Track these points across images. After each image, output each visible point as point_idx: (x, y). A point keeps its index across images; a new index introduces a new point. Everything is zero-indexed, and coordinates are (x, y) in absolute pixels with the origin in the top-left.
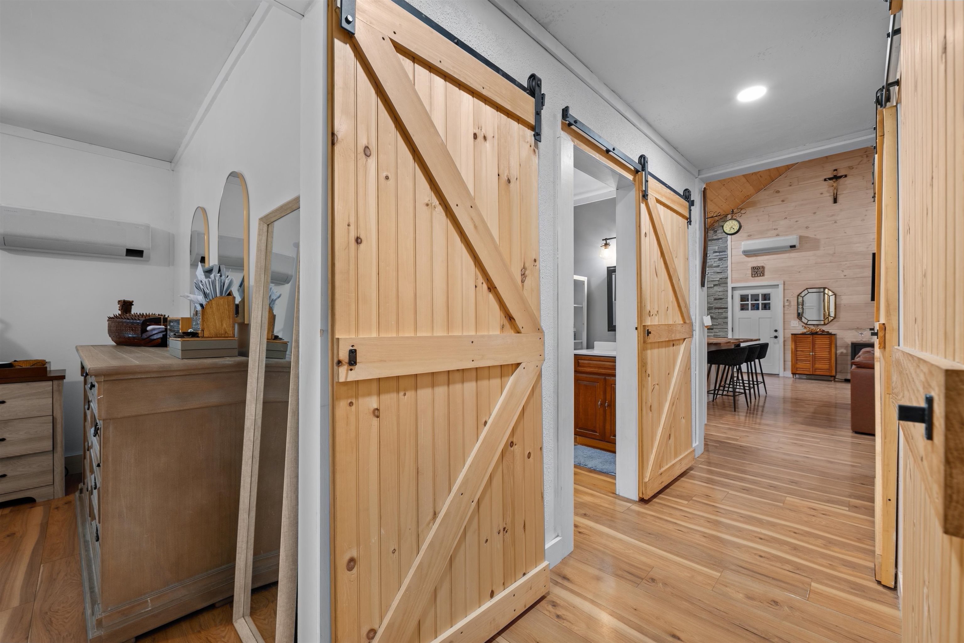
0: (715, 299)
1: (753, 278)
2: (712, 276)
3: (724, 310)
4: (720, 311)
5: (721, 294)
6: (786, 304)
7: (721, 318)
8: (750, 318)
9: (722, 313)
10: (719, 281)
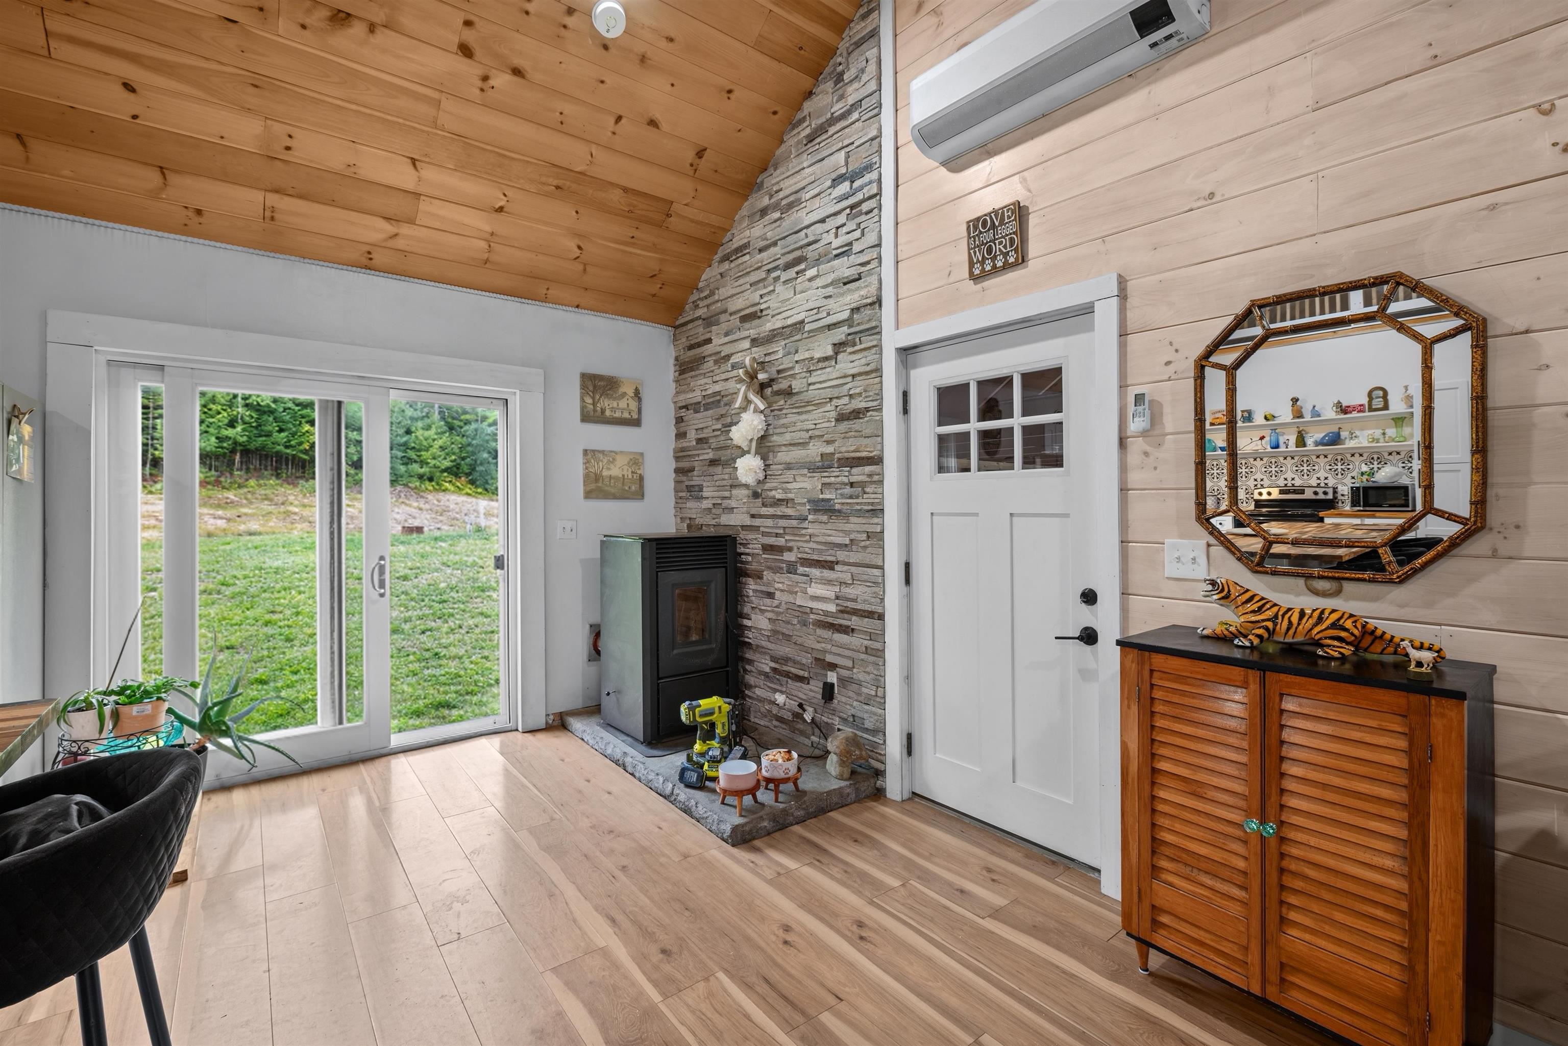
0: (841, 418)
1: (979, 286)
2: (832, 304)
3: (868, 469)
4: (859, 474)
5: (857, 386)
6: (1136, 425)
7: (860, 513)
8: (976, 515)
9: (862, 485)
10: (849, 322)
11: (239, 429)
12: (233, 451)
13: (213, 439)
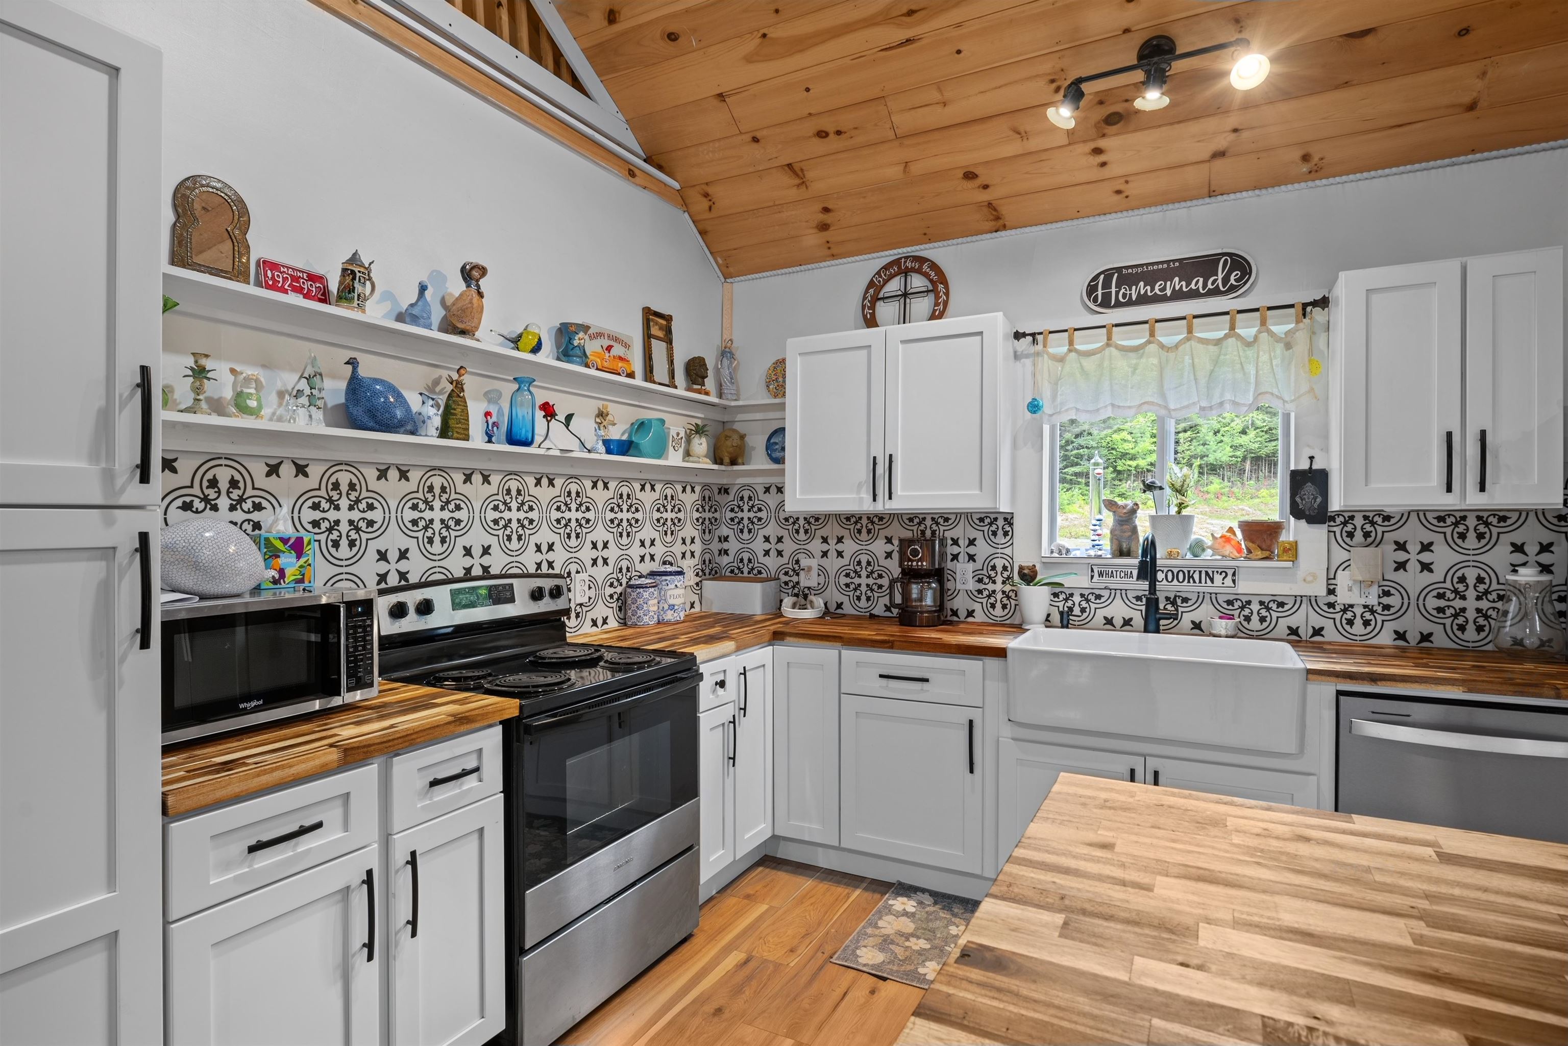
11: (1252, 434)
12: (1244, 459)
13: (1228, 449)
